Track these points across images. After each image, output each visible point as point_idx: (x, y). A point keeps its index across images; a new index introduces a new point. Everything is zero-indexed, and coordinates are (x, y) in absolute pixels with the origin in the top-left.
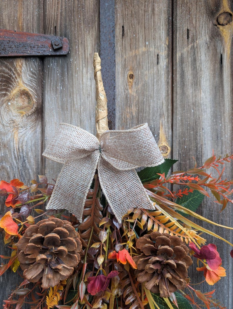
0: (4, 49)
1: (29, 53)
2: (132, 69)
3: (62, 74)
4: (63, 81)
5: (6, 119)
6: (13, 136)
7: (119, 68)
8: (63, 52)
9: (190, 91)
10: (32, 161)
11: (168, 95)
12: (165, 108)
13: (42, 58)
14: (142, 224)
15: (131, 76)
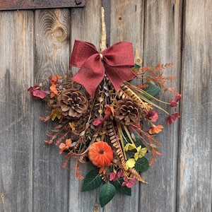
0: (50, 4)
1: (63, 6)
2: (121, 14)
3: (81, 18)
4: (82, 22)
5: (50, 43)
6: (54, 53)
7: (113, 14)
8: (82, 5)
9: (154, 26)
10: (65, 66)
11: (141, 30)
12: (139, 37)
13: (70, 9)
14: (120, 96)
15: (120, 19)
